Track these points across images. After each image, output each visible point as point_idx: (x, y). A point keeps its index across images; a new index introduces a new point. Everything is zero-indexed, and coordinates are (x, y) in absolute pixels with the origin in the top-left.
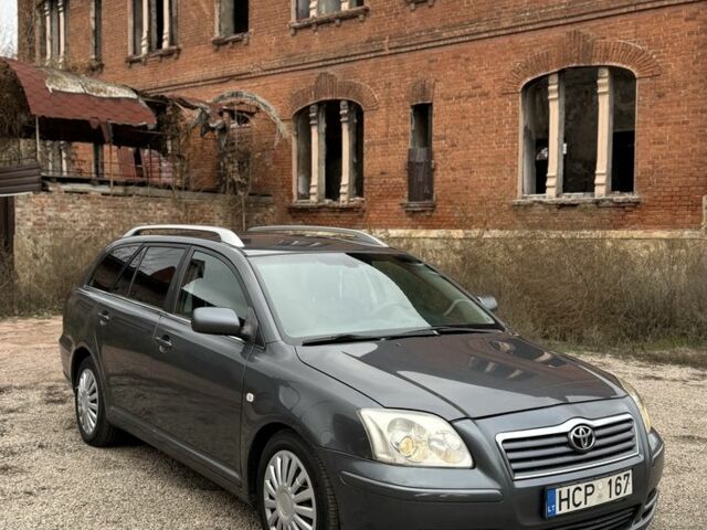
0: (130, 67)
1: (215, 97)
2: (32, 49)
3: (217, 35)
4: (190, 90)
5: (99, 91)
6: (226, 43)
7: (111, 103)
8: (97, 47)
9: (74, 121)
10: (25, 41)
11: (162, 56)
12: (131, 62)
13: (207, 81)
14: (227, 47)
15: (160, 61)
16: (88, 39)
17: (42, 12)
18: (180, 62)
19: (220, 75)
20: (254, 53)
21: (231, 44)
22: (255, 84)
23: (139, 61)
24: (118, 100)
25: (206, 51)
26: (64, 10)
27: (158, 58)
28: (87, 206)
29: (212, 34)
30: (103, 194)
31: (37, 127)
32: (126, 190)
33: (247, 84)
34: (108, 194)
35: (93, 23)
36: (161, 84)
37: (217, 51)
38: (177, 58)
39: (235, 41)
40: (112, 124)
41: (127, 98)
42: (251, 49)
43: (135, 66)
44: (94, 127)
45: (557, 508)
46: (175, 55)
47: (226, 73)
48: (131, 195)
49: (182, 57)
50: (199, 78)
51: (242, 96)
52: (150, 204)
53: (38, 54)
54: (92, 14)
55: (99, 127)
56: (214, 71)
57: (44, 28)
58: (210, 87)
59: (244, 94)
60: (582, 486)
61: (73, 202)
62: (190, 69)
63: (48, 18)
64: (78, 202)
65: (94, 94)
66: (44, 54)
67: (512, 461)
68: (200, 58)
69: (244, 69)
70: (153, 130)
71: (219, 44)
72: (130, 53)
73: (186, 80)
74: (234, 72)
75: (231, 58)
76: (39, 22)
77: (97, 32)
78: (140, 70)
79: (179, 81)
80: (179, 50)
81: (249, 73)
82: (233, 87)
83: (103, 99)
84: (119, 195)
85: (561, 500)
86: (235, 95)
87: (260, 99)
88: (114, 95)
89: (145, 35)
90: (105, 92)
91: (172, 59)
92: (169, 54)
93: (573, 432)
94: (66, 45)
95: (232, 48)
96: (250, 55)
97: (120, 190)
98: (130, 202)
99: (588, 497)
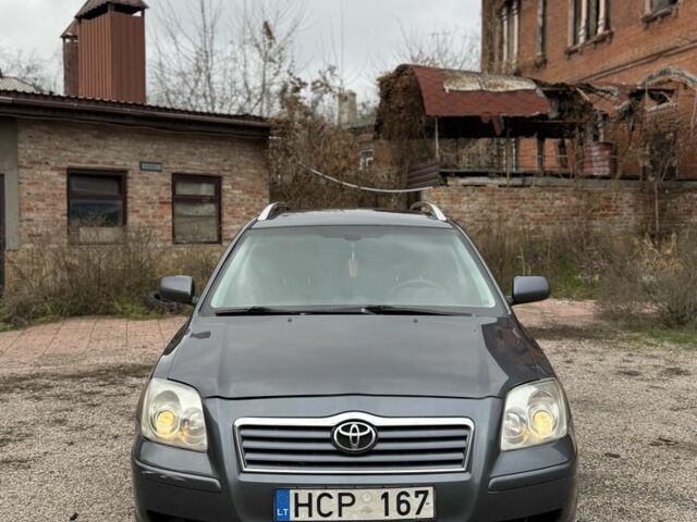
0: (569, 59)
1: (645, 78)
2: (492, 55)
3: (648, 11)
4: (621, 74)
5: (496, 86)
6: (655, 19)
7: (507, 96)
8: (543, 44)
9: (465, 117)
10: (487, 47)
11: (596, 43)
12: (570, 53)
13: (637, 63)
14: (656, 23)
15: (595, 48)
16: (535, 37)
17: (501, 17)
18: (613, 46)
19: (649, 54)
20: (683, 25)
21: (659, 19)
22: (684, 58)
23: (576, 51)
24: (515, 92)
25: (638, 30)
26: (519, 13)
27: (593, 46)
28: (482, 199)
29: (643, 11)
30: (500, 186)
31: (436, 126)
32: (524, 181)
33: (676, 59)
34: (505, 186)
35: (540, 20)
36: (594, 72)
37: (646, 28)
38: (610, 43)
39: (664, 16)
40: (504, 117)
41: (524, 90)
42: (680, 21)
43: (573, 57)
44: (485, 121)
45: (292, 514)
46: (608, 40)
47: (655, 51)
48: (529, 186)
49: (615, 41)
50: (629, 60)
51: (669, 73)
52: (548, 195)
53: (497, 58)
54: (540, 11)
55: (491, 121)
56: (642, 51)
57: (502, 32)
58: (640, 68)
59: (673, 70)
60: (334, 493)
61: (468, 195)
62: (621, 52)
63: (505, 23)
64: (473, 195)
65: (491, 90)
66: (501, 58)
67: (248, 450)
68: (632, 39)
69: (672, 44)
70: (556, 119)
71: (649, 20)
72: (570, 44)
73: (617, 64)
74: (662, 48)
75: (659, 34)
76: (498, 28)
77: (543, 30)
78: (577, 60)
79: (611, 67)
80: (611, 35)
81: (677, 47)
82: (662, 65)
83: (499, 93)
84: (516, 186)
85: (298, 505)
86: (664, 73)
87: (688, 74)
88: (511, 89)
89: (583, 23)
90: (502, 86)
91: (605, 44)
92: (603, 39)
93: (340, 428)
94: (519, 46)
95: (661, 23)
96: (679, 27)
97: (517, 181)
98: (523, 192)
99: (344, 509)
